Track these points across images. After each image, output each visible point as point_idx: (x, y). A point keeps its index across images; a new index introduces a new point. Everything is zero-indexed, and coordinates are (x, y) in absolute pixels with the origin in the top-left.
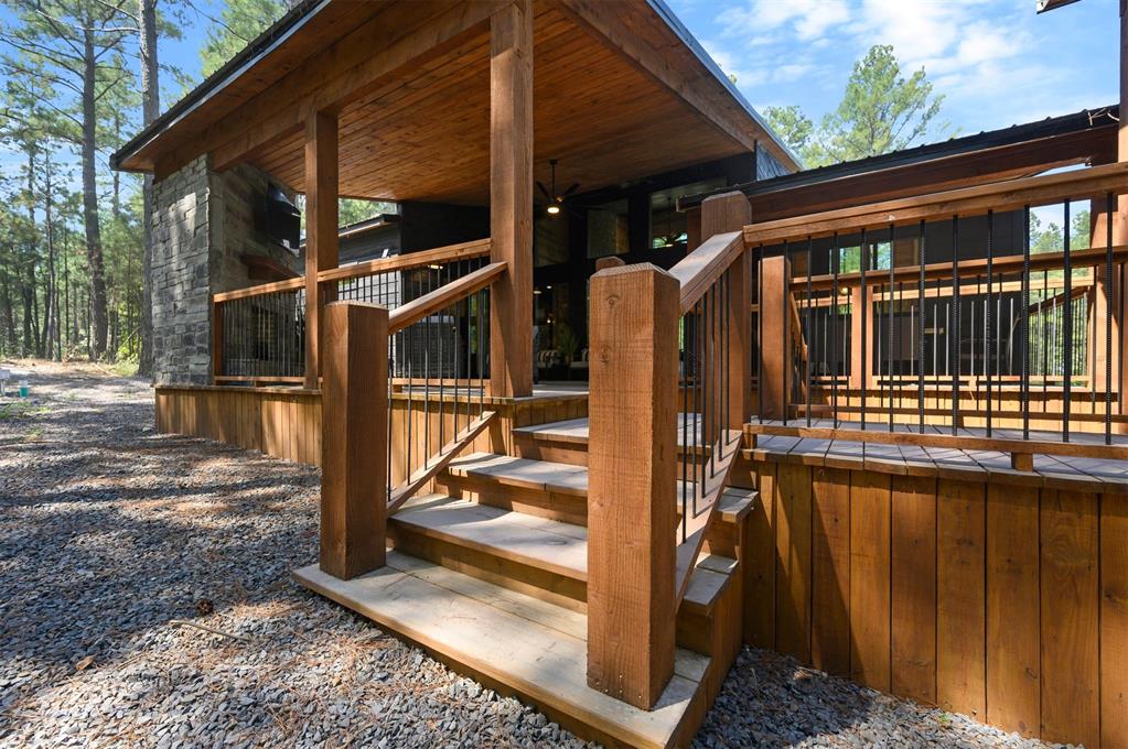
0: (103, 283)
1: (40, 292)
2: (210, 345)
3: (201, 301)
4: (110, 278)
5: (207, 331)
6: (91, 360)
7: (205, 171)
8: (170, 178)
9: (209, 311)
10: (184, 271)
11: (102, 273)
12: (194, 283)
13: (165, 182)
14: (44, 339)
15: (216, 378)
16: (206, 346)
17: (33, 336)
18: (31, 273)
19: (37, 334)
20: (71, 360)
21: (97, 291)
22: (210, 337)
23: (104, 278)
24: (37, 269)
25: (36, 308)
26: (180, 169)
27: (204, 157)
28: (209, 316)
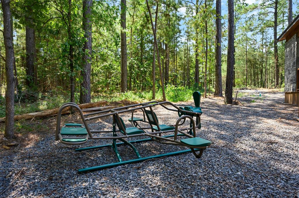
0: (278, 65)
1: (264, 70)
2: (296, 81)
3: (294, 70)
4: (280, 64)
5: (295, 78)
6: (275, 88)
7: (296, 38)
8: (289, 41)
9: (296, 73)
10: (291, 63)
11: (278, 63)
12: (293, 66)
13: (288, 42)
14: (265, 83)
15: (297, 89)
16: (295, 82)
17: (262, 82)
18: (262, 66)
19: (263, 82)
20: (270, 88)
21: (277, 68)
22: (296, 79)
23: (279, 64)
24: (263, 64)
25: (263, 75)
26: (291, 38)
27: (295, 34)
28: (296, 74)
